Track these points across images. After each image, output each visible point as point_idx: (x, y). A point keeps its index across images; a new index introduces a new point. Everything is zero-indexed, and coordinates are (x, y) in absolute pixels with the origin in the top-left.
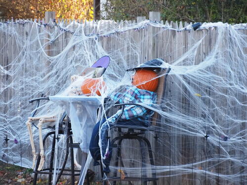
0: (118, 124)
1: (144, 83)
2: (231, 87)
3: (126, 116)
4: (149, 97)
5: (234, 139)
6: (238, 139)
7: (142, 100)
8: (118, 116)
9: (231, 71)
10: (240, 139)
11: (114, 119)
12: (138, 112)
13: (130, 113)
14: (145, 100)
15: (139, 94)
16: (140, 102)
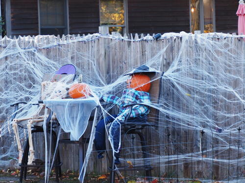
0: (127, 122)
1: (142, 86)
2: (215, 88)
3: (133, 114)
4: (147, 97)
5: (228, 131)
6: (233, 130)
7: (142, 100)
8: (127, 115)
9: (210, 75)
10: (235, 130)
11: (124, 117)
12: (142, 110)
13: (136, 111)
14: (145, 100)
15: (139, 95)
16: (141, 102)
